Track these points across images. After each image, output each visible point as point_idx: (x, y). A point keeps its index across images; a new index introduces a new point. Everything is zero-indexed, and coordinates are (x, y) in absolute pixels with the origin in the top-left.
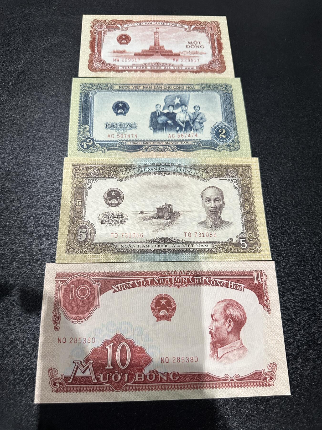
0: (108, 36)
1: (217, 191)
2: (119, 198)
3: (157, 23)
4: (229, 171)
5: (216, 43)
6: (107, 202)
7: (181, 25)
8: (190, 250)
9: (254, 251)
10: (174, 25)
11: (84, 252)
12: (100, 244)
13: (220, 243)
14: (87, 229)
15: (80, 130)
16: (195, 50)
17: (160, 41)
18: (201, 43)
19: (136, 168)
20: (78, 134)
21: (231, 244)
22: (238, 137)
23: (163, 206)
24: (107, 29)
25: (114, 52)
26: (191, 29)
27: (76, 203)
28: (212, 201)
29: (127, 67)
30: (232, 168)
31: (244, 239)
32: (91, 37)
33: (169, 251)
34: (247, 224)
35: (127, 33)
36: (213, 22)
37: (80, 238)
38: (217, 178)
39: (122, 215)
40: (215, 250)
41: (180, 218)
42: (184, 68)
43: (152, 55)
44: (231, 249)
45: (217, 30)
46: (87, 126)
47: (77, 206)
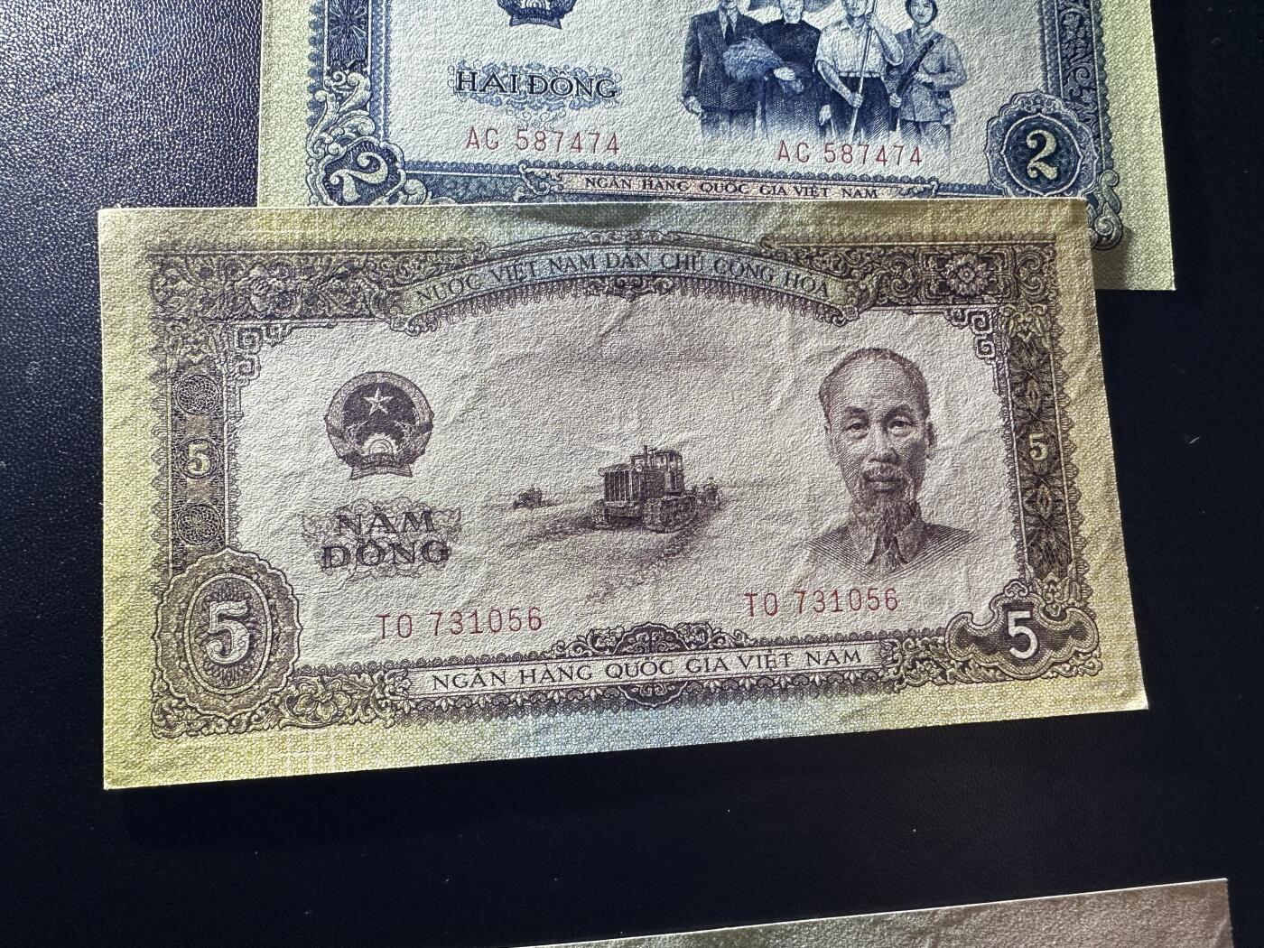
1: (896, 374)
2: (406, 427)
4: (950, 267)
6: (347, 448)
8: (777, 680)
9: (1071, 669)
11: (249, 723)
12: (325, 678)
13: (914, 640)
14: (254, 601)
15: (320, 95)
20: (312, 122)
21: (963, 638)
22: (1117, 180)
23: (637, 462)
28: (876, 428)
30: (964, 251)
31: (1026, 614)
33: (675, 692)
34: (1039, 539)
37: (218, 649)
38: (897, 305)
39: (427, 515)
40: (892, 676)
41: (719, 522)
44: (966, 663)
46: (355, 76)
47: (188, 479)
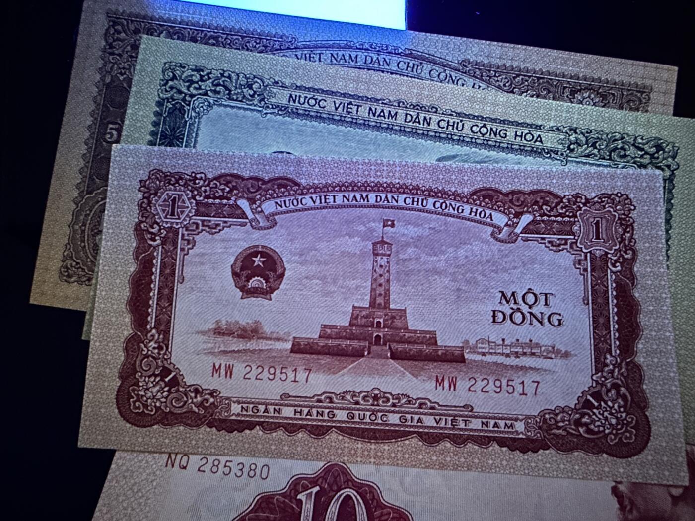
0: (203, 255)
3: (389, 196)
5: (612, 302)
7: (480, 210)
10: (451, 211)
16: (526, 333)
17: (394, 288)
18: (550, 298)
19: (295, 48)
24: (198, 219)
25: (218, 332)
26: (518, 230)
27: (105, 134)
29: (262, 408)
32: (137, 253)
35: (274, 240)
36: (609, 196)
42: (476, 424)
43: (358, 354)
45: (623, 240)
